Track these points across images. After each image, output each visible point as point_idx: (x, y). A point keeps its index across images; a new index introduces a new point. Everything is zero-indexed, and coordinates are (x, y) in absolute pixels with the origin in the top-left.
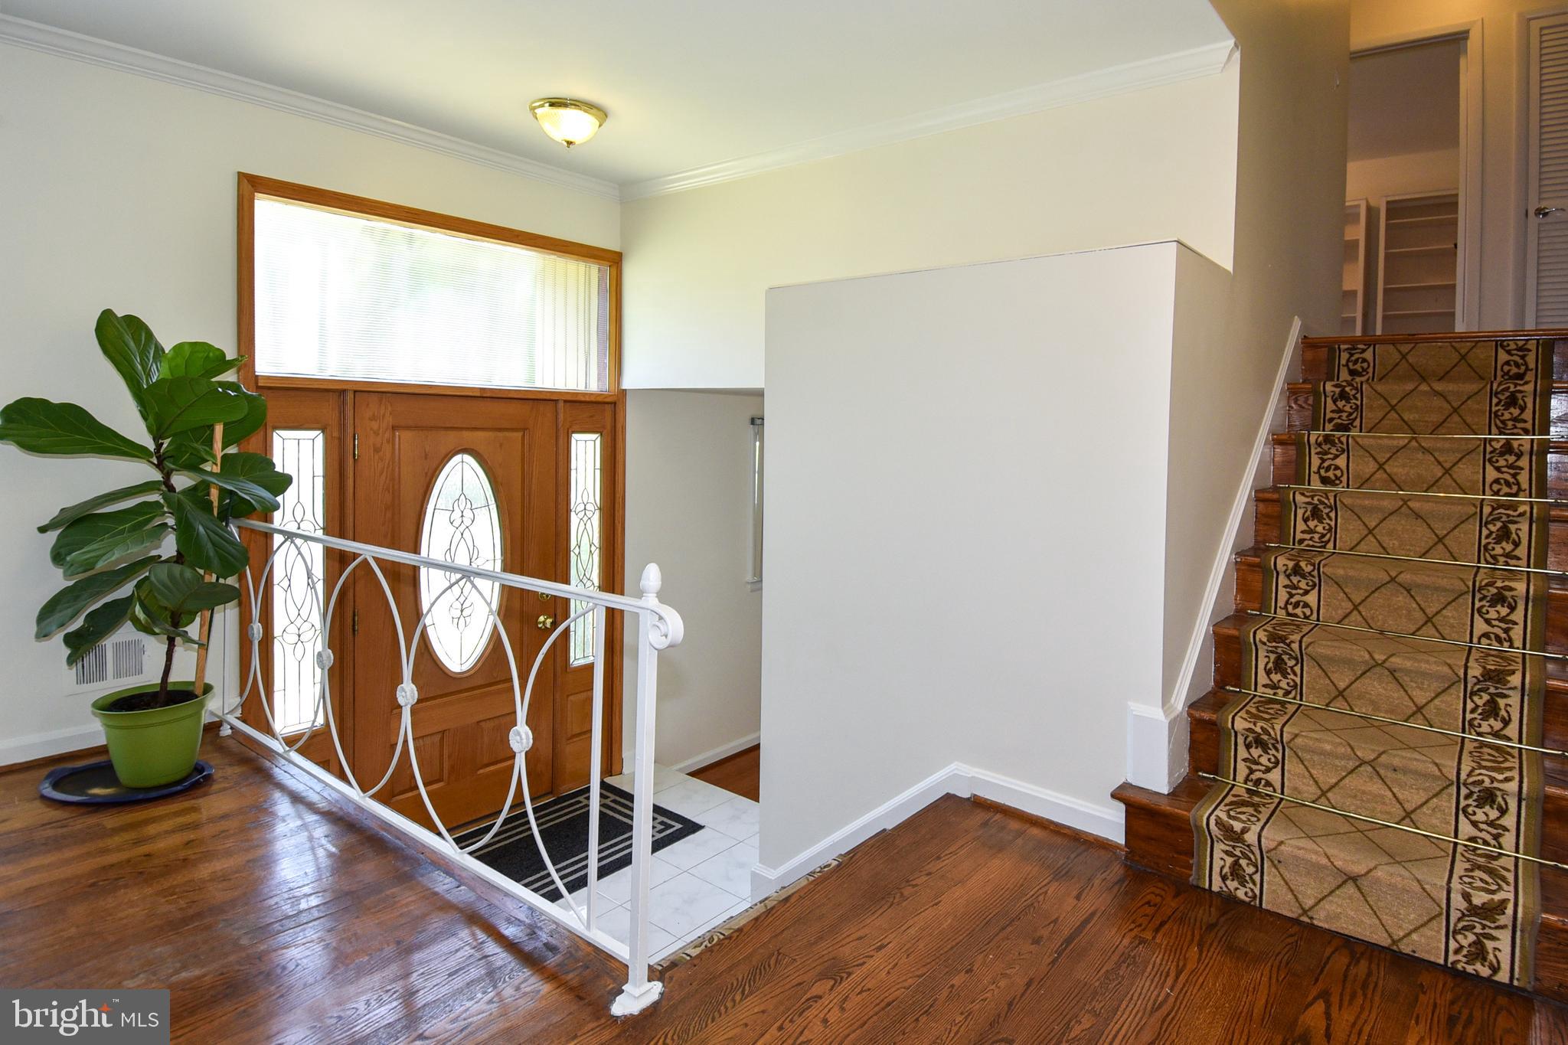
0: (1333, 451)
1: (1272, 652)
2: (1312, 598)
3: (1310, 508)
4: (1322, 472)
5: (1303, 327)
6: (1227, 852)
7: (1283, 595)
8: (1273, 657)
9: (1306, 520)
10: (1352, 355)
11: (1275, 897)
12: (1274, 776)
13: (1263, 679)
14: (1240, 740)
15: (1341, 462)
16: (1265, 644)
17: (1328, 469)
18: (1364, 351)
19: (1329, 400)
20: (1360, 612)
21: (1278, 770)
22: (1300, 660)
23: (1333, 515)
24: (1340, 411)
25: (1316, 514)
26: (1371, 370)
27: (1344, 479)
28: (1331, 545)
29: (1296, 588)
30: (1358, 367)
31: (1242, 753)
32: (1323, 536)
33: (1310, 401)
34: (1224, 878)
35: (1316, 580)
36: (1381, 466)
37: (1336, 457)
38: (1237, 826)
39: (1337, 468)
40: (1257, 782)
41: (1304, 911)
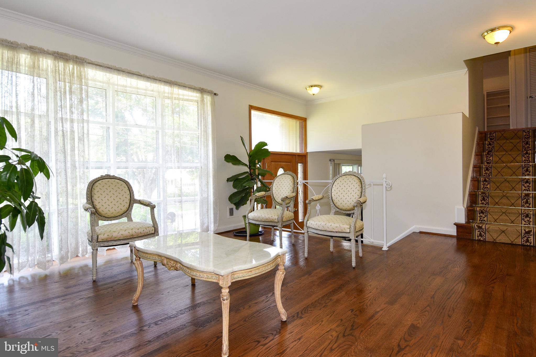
0: (489, 156)
1: (482, 196)
2: (488, 186)
3: (486, 168)
4: (487, 161)
5: (479, 129)
6: (478, 231)
7: (482, 186)
8: (482, 197)
9: (485, 171)
10: (490, 135)
11: (488, 238)
12: (485, 219)
13: (480, 202)
14: (478, 213)
15: (491, 158)
16: (480, 194)
17: (488, 160)
18: (493, 134)
19: (487, 145)
20: (499, 188)
21: (486, 217)
22: (488, 197)
23: (491, 169)
24: (489, 148)
25: (487, 169)
26: (495, 138)
27: (492, 162)
28: (491, 176)
29: (485, 184)
30: (492, 138)
31: (478, 215)
32: (489, 174)
33: (482, 146)
34: (478, 237)
35: (489, 182)
36: (500, 159)
37: (490, 157)
38: (481, 226)
39: (490, 160)
40: (482, 221)
41: (494, 240)
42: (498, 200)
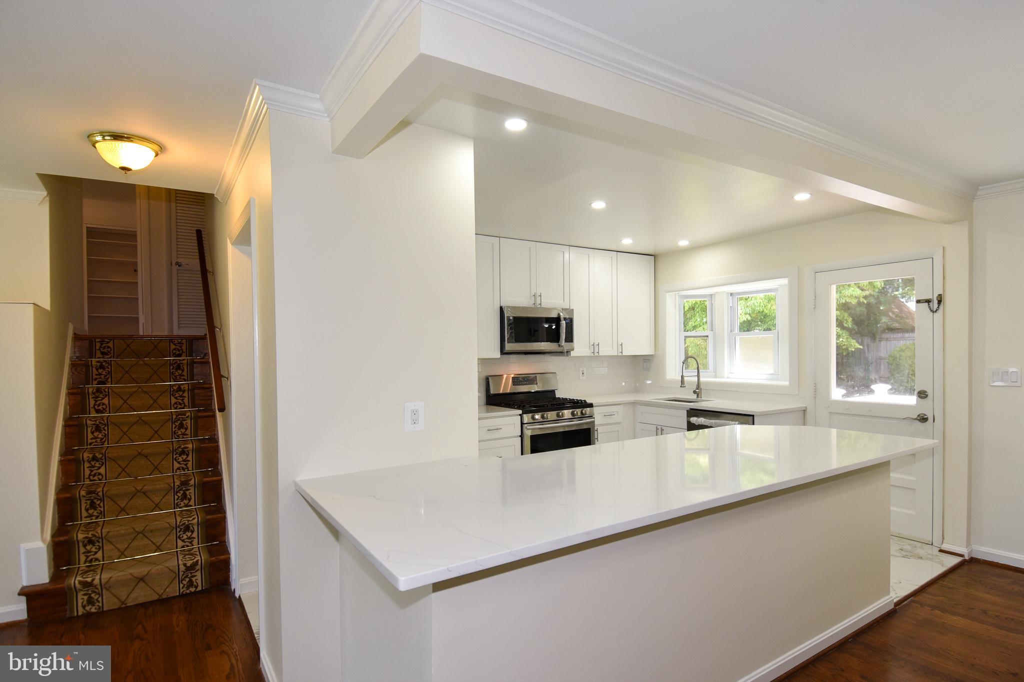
0: (101, 396)
1: (88, 500)
2: (102, 470)
3: (94, 426)
4: (96, 407)
5: (75, 329)
6: (85, 595)
7: (87, 472)
8: (89, 502)
9: (92, 433)
10: (102, 344)
11: (109, 602)
12: (99, 555)
13: (84, 514)
14: (81, 544)
15: (106, 401)
16: (84, 497)
17: (99, 405)
18: (108, 342)
19: (94, 369)
20: (126, 472)
21: (101, 552)
22: (102, 500)
23: (106, 428)
24: (100, 374)
25: (98, 429)
26: (112, 352)
27: (108, 409)
28: (106, 443)
29: (94, 467)
30: (105, 350)
31: (82, 550)
32: (102, 439)
33: (84, 370)
34: (84, 607)
35: (104, 461)
36: (125, 402)
37: (103, 399)
38: (89, 580)
39: (104, 404)
40: (91, 561)
41: (123, 603)
42: (125, 503)
